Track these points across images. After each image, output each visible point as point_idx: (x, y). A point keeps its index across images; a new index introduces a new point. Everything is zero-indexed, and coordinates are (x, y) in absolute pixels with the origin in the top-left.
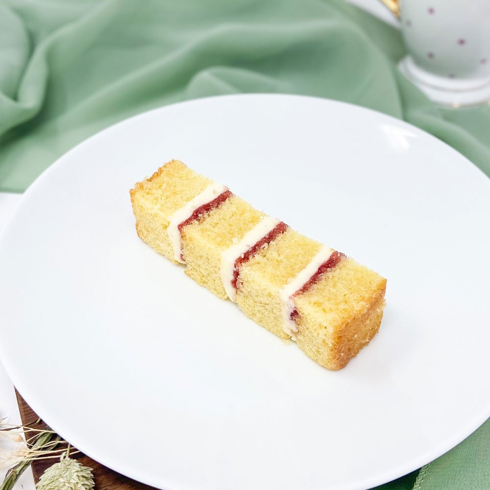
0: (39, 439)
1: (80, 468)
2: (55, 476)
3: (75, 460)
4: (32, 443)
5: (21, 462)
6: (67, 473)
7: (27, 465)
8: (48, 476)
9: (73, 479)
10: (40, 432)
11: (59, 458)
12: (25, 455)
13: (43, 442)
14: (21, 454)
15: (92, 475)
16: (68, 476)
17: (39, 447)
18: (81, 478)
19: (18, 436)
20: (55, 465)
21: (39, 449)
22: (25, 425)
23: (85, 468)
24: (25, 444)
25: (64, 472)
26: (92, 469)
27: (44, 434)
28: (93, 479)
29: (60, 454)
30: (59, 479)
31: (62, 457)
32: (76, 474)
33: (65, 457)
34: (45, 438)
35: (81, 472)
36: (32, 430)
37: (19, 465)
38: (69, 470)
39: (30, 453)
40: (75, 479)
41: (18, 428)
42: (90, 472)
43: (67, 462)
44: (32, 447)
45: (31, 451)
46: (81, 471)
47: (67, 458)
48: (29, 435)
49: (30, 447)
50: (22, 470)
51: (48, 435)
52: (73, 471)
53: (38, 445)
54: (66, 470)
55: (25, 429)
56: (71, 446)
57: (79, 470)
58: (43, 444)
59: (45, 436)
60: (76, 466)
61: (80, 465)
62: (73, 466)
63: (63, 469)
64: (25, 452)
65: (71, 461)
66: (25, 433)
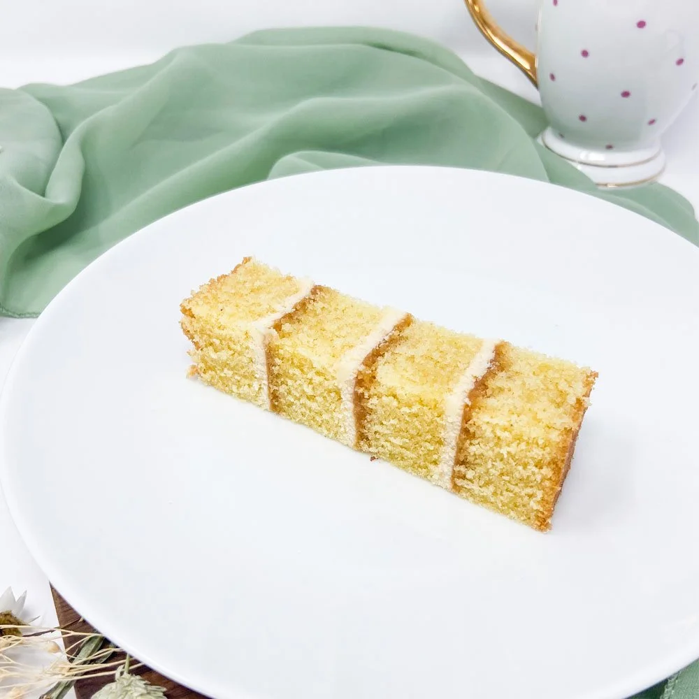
0: (83, 647)
1: (146, 689)
3: (138, 677)
4: (74, 652)
5: (59, 684)
6: (126, 698)
7: (68, 686)
10: (85, 636)
11: (114, 675)
12: (63, 672)
13: (89, 652)
14: (57, 671)
17: (85, 659)
19: (53, 644)
20: (106, 688)
21: (85, 663)
22: (63, 626)
23: (154, 688)
24: (63, 655)
26: (165, 689)
27: (90, 639)
29: (114, 668)
31: (117, 673)
33: (122, 673)
34: (93, 645)
35: (148, 696)
36: (73, 633)
37: (56, 688)
38: (129, 693)
39: (71, 669)
41: (52, 631)
42: (161, 694)
43: (125, 681)
44: (73, 659)
45: (72, 665)
46: (149, 693)
47: (126, 675)
48: (69, 641)
49: (71, 660)
50: (61, 694)
51: (97, 641)
52: (135, 694)
53: (83, 657)
54: (124, 693)
55: (63, 633)
56: (131, 657)
57: (145, 692)
58: (90, 655)
59: (92, 642)
60: (140, 687)
61: (145, 684)
62: (135, 687)
63: (119, 693)
64: (63, 668)
65: (132, 678)
66: (64, 639)
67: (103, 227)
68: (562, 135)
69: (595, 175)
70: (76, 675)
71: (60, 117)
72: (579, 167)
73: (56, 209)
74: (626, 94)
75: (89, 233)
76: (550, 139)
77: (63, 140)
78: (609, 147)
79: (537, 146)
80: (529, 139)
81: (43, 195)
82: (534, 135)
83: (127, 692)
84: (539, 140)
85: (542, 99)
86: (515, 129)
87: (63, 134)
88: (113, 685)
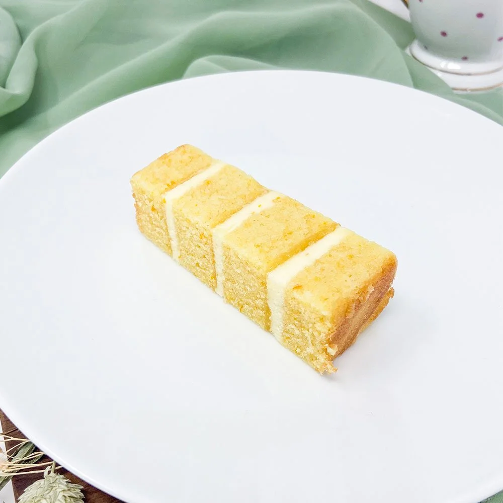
0: (20, 449)
1: (67, 486)
2: (36, 497)
3: (62, 476)
4: (13, 454)
6: (51, 493)
7: (7, 480)
8: (29, 495)
9: (58, 500)
10: (22, 441)
11: (43, 473)
12: (4, 468)
13: (25, 454)
15: (82, 495)
16: (52, 498)
17: (21, 459)
18: (68, 499)
20: (37, 483)
21: (20, 462)
22: (6, 433)
23: (73, 485)
24: (6, 456)
25: (47, 492)
26: (82, 487)
27: (26, 444)
28: (83, 499)
29: (43, 468)
30: (41, 501)
31: (46, 471)
32: (62, 494)
33: (49, 472)
34: (28, 449)
35: (69, 492)
36: (12, 439)
38: (54, 489)
39: (10, 466)
40: (61, 500)
42: (79, 491)
43: (51, 479)
44: (12, 459)
45: (11, 464)
46: (68, 490)
47: (52, 474)
48: (9, 444)
49: (10, 460)
51: (30, 446)
52: (59, 490)
53: (19, 457)
54: (50, 489)
55: (5, 438)
57: (66, 488)
58: (25, 456)
59: (27, 447)
60: (63, 484)
61: (67, 482)
62: (59, 484)
63: (46, 488)
64: (3, 466)
65: (57, 477)
66: (6, 442)
67: (51, 113)
68: (427, 46)
69: (452, 81)
70: (13, 472)
71: (21, 23)
72: (439, 74)
73: (14, 97)
74: (480, 15)
75: (39, 118)
76: (417, 50)
77: (22, 40)
78: (465, 58)
79: (405, 55)
80: (398, 49)
81: (4, 86)
82: (403, 46)
83: (52, 487)
84: (407, 51)
85: (411, 16)
86: (387, 40)
87: (22, 36)
88: (42, 481)
